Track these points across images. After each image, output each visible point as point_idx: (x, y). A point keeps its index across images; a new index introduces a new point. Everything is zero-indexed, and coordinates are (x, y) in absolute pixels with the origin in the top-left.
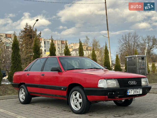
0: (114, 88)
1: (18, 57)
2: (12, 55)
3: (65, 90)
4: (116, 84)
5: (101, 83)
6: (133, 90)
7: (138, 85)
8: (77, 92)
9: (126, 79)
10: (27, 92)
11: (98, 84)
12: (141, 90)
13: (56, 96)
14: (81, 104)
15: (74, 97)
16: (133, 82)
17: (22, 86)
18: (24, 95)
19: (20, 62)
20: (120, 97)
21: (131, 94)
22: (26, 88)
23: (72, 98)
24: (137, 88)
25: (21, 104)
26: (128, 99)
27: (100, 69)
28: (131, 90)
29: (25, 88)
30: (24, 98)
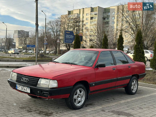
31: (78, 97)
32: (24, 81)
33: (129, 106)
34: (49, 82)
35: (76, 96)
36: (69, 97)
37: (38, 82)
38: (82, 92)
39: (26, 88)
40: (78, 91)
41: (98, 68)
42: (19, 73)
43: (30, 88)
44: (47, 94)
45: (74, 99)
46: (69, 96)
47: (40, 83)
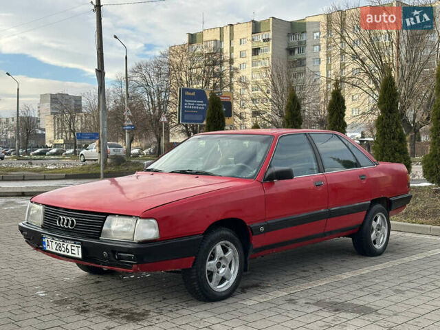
6: (55, 241)
21: (51, 250)
31: (219, 265)
32: (63, 224)
33: (366, 287)
34: (134, 226)
35: (212, 262)
36: (193, 265)
37: (102, 228)
38: (230, 252)
39: (69, 245)
40: (219, 248)
41: (273, 183)
42: (50, 204)
43: (82, 244)
44: (129, 259)
45: (208, 271)
46: (192, 262)
47: (111, 230)
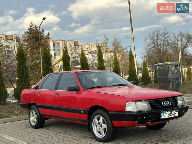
0: (145, 112)
1: (25, 69)
2: (18, 67)
3: (85, 114)
4: (147, 107)
5: (129, 106)
6: (168, 113)
7: (174, 106)
8: (100, 116)
9: (159, 99)
10: (39, 114)
11: (126, 107)
12: (177, 112)
13: (75, 120)
14: (106, 130)
15: (97, 122)
16: (167, 103)
17: (33, 106)
18: (36, 118)
19: (27, 75)
20: (152, 122)
21: (165, 117)
22: (38, 110)
23: (94, 123)
24: (173, 110)
25: (33, 129)
26: (161, 123)
27: (126, 85)
28: (165, 113)
29: (36, 110)
30: (36, 121)
39: (174, 112)
